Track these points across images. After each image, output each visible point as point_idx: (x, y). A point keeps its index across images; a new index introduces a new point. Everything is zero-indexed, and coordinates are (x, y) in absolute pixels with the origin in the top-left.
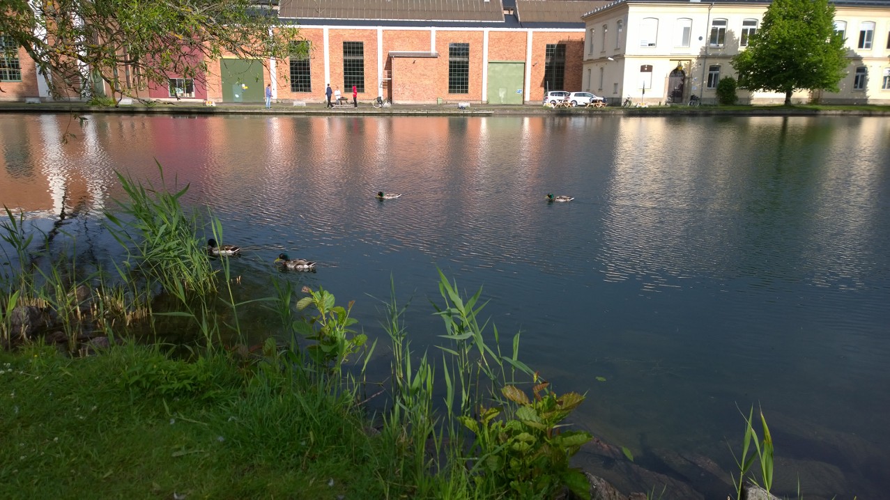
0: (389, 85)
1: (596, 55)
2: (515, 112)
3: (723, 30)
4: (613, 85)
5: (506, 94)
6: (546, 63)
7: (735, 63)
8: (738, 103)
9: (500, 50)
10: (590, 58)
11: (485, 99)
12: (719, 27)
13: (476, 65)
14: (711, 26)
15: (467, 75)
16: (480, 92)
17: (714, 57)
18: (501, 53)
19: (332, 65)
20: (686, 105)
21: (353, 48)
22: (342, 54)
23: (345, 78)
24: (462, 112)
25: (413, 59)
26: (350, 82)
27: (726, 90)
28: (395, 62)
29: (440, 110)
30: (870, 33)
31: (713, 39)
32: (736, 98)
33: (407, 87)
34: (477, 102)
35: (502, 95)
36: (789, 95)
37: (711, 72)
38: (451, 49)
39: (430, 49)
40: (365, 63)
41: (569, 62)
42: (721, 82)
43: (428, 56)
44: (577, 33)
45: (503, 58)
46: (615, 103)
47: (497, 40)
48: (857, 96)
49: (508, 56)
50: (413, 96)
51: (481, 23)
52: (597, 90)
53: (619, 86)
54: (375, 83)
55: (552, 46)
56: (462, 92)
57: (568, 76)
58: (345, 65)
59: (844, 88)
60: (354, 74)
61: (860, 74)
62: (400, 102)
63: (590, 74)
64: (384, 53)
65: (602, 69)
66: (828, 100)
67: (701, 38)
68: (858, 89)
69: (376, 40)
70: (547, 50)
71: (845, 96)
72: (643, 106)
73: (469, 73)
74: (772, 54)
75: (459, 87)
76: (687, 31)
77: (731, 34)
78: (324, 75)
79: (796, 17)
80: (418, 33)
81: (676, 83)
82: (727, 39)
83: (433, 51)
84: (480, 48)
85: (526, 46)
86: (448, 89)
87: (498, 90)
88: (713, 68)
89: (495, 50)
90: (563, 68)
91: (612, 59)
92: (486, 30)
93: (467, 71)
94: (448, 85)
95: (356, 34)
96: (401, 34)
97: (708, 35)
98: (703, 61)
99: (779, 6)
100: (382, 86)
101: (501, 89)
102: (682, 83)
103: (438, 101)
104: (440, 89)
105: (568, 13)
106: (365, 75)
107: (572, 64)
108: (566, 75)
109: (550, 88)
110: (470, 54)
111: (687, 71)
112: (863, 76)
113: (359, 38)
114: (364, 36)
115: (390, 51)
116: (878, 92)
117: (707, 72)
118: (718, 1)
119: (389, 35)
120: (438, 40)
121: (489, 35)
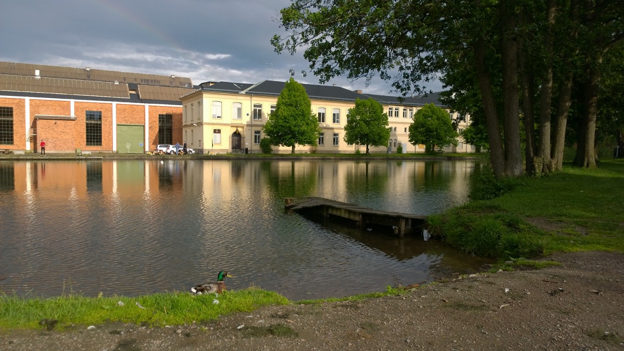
1: (189, 123)
3: (260, 111)
4: (198, 141)
5: (131, 147)
6: (159, 126)
8: (273, 153)
9: (125, 117)
10: (185, 124)
11: (115, 150)
13: (108, 126)
14: (253, 108)
15: (101, 133)
16: (111, 145)
17: (257, 126)
18: (126, 119)
20: (243, 155)
25: (54, 121)
27: (265, 146)
28: (39, 122)
30: (338, 115)
31: (255, 116)
32: (272, 150)
34: (109, 152)
36: (294, 147)
38: (87, 115)
39: (70, 114)
40: (14, 123)
42: (262, 140)
43: (68, 119)
44: (178, 108)
45: (128, 122)
47: (122, 110)
48: (335, 149)
49: (131, 121)
50: (55, 147)
54: (23, 137)
55: (163, 115)
56: (97, 145)
57: (175, 135)
59: (328, 144)
63: (187, 136)
64: (31, 115)
66: (321, 151)
67: (248, 115)
68: (336, 145)
69: (24, 106)
70: (159, 118)
71: (329, 149)
73: (103, 131)
74: (280, 125)
75: (94, 142)
76: (239, 110)
77: (265, 113)
80: (59, 103)
81: (236, 140)
82: (262, 116)
83: (73, 115)
84: (110, 115)
85: (144, 115)
86: (85, 143)
87: (125, 143)
88: (257, 132)
89: (122, 116)
90: (171, 130)
91: (197, 125)
92: (114, 103)
94: (85, 140)
95: (7, 101)
96: (45, 103)
97: (251, 113)
98: (250, 128)
99: (283, 98)
100: (29, 140)
101: (127, 143)
102: (239, 141)
103: (76, 151)
104: (79, 142)
105: (175, 95)
106: (15, 132)
107: (176, 127)
108: (173, 134)
109: (160, 143)
110: (102, 119)
111: (242, 133)
112: (337, 138)
113: (9, 104)
114: (14, 103)
115: (36, 115)
116: (344, 147)
117: (254, 134)
118: (255, 93)
119: (36, 103)
120: (76, 109)
121: (116, 106)
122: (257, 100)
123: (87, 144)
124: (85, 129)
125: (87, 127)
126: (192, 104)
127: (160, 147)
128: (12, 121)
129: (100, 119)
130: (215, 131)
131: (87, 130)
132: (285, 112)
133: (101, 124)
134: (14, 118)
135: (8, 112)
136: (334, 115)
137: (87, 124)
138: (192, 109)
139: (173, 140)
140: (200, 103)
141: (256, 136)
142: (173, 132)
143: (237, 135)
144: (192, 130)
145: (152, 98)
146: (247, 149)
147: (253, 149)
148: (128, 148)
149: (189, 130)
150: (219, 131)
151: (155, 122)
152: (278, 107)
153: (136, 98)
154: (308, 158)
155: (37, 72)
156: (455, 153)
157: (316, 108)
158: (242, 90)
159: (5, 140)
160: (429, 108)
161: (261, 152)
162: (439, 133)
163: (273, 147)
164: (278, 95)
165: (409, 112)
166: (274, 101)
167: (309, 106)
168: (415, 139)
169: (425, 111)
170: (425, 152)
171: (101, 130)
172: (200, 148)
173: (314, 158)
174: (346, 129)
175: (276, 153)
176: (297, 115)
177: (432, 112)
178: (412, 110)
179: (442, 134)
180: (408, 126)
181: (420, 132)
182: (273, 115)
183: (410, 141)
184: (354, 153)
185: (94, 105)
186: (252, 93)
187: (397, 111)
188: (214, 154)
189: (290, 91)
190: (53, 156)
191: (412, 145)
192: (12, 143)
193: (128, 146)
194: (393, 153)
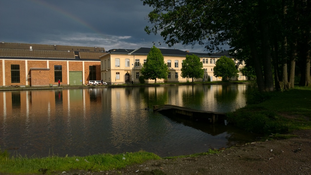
1: (104, 69)
4: (109, 78)
6: (89, 72)
8: (145, 83)
9: (73, 68)
10: (102, 70)
11: (68, 84)
13: (65, 72)
14: (135, 61)
15: (62, 76)
16: (67, 82)
19: (6, 73)
20: (131, 85)
21: (15, 67)
22: (10, 69)
23: (12, 78)
25: (39, 71)
26: (14, 79)
27: (142, 80)
28: (32, 72)
30: (177, 63)
33: (37, 80)
34: (66, 85)
38: (55, 67)
40: (20, 72)
42: (140, 77)
43: (47, 70)
44: (98, 63)
45: (74, 70)
46: (109, 83)
47: (72, 64)
48: (176, 80)
49: (76, 70)
50: (40, 83)
52: (105, 80)
53: (110, 79)
54: (25, 79)
55: (91, 66)
58: (12, 73)
60: (16, 76)
62: (35, 86)
63: (103, 75)
64: (28, 68)
68: (177, 78)
69: (25, 64)
70: (90, 68)
71: (173, 81)
78: (2, 77)
80: (42, 62)
81: (127, 77)
82: (140, 65)
83: (48, 68)
84: (66, 67)
85: (82, 66)
89: (71, 67)
91: (108, 71)
92: (68, 61)
94: (54, 79)
95: (17, 62)
96: (35, 62)
97: (134, 63)
98: (134, 71)
99: (150, 56)
100: (27, 80)
101: (74, 80)
102: (129, 77)
103: (50, 85)
104: (51, 81)
105: (97, 56)
106: (20, 77)
107: (98, 72)
108: (96, 75)
109: (90, 80)
110: (62, 69)
111: (130, 74)
112: (177, 75)
113: (17, 63)
114: (20, 63)
115: (31, 68)
116: (181, 79)
117: (136, 74)
118: (136, 54)
119: (30, 62)
120: (50, 64)
121: (69, 63)
122: (137, 57)
123: (55, 82)
124: (54, 74)
125: (55, 73)
126: (105, 60)
127: (90, 82)
128: (19, 71)
129: (61, 69)
130: (117, 73)
131: (55, 74)
132: (151, 62)
133: (61, 72)
134: (20, 70)
135: (17, 67)
136: (175, 63)
137: (55, 72)
138: (105, 63)
139: (96, 78)
140: (109, 60)
141: (137, 75)
142: (96, 74)
143: (127, 74)
144: (106, 73)
145: (86, 58)
146: (132, 82)
147: (135, 81)
148: (75, 83)
149: (104, 73)
150: (119, 73)
151: (87, 69)
152: (147, 60)
153: (78, 58)
154: (163, 85)
155: (31, 48)
156: (237, 80)
157: (166, 60)
158: (130, 52)
159: (16, 81)
160: (223, 58)
161: (139, 83)
162: (229, 71)
163: (145, 80)
164: (148, 54)
165: (213, 61)
166: (145, 58)
167: (163, 59)
168: (216, 74)
169: (221, 60)
170: (222, 80)
171: (62, 74)
172: (110, 82)
173: (166, 85)
174: (181, 70)
175: (147, 83)
176: (157, 64)
177: (225, 60)
178: (214, 60)
179: (231, 71)
180: (213, 68)
181: (219, 71)
182: (145, 64)
183: (214, 75)
184: (186, 82)
185: (58, 62)
186: (135, 54)
187: (207, 60)
188: (117, 84)
189: (153, 52)
190: (39, 88)
191: (215, 77)
192: (19, 82)
193: (75, 82)
194: (206, 81)
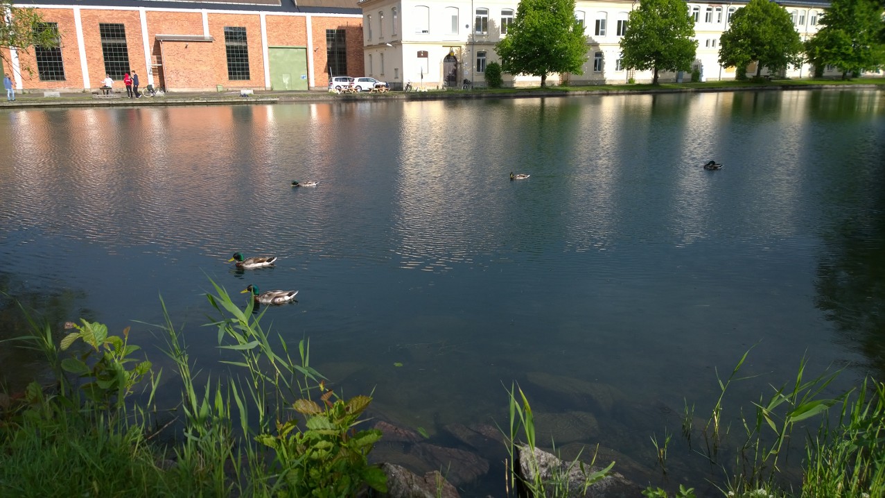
0: (159, 71)
1: (375, 41)
2: (300, 99)
3: (485, 19)
5: (290, 80)
6: (328, 49)
7: (498, 49)
8: (503, 86)
9: (279, 35)
10: (369, 44)
11: (268, 85)
12: (482, 16)
13: (256, 50)
14: (475, 16)
15: (247, 60)
16: (263, 79)
17: (480, 43)
18: (281, 37)
19: (88, 49)
20: (461, 88)
21: (113, 30)
22: (99, 37)
23: (106, 64)
24: (246, 100)
25: (184, 44)
26: (113, 69)
27: (493, 74)
28: (163, 46)
29: (220, 98)
30: (603, 21)
31: (478, 27)
32: (502, 82)
33: (181, 73)
34: (261, 89)
35: (286, 80)
36: (544, 78)
37: (479, 58)
38: (226, 33)
39: (203, 33)
40: (128, 47)
41: (350, 47)
42: (488, 67)
43: (201, 40)
44: (355, 19)
45: (283, 43)
46: (398, 87)
47: (275, 25)
48: (597, 78)
49: (288, 41)
50: (189, 82)
51: (256, 6)
52: (379, 76)
53: (399, 71)
54: (143, 69)
55: (332, 31)
56: (244, 78)
57: (351, 62)
58: (104, 50)
59: (586, 70)
60: (116, 59)
61: (598, 58)
62: (175, 90)
63: (372, 59)
64: (150, 36)
65: (382, 54)
66: (575, 81)
67: (467, 26)
68: (597, 71)
69: (139, 22)
70: (328, 36)
71: (587, 78)
72: (423, 91)
73: (249, 58)
74: (528, 42)
75: (239, 74)
76: (455, 19)
77: (493, 22)
78: (79, 61)
79: (544, 8)
80: (187, 15)
81: (449, 67)
82: (489, 27)
83: (207, 35)
84: (258, 33)
85: (306, 31)
86: (228, 76)
87: (282, 76)
88: (480, 54)
89: (274, 34)
90: (345, 53)
91: (390, 45)
92: (263, 14)
93: (247, 56)
94: (227, 71)
95: (115, 15)
96: (168, 16)
97: (473, 23)
98: (470, 48)
100: (151, 72)
101: (284, 75)
102: (455, 68)
103: (217, 88)
104: (219, 76)
106: (130, 61)
107: (352, 49)
108: (348, 61)
109: (335, 74)
110: (248, 39)
111: (458, 57)
112: (600, 60)
113: (117, 19)
114: (124, 18)
115: (157, 35)
117: (476, 58)
119: (154, 17)
120: (211, 23)
121: (266, 19)
122: (481, 2)
123: (230, 78)
124: (226, 55)
125: (228, 51)
126: (380, 12)
127: (336, 80)
128: (125, 45)
129: (245, 39)
130: (419, 54)
131: (228, 56)
132: (535, 19)
133: (246, 47)
135: (118, 31)
137: (227, 47)
139: (348, 70)
140: (396, 11)
141: (479, 61)
142: (348, 56)
145: (312, 3)
146: (466, 82)
147: (475, 80)
148: (286, 82)
149: (376, 54)
150: (425, 54)
151: (321, 41)
152: (522, 11)
153: (290, 5)
160: (759, 4)
161: (486, 86)
175: (509, 86)
178: (720, 10)
185: (235, 18)
187: (696, 11)
188: (424, 89)
191: (721, 68)
194: (685, 81)
